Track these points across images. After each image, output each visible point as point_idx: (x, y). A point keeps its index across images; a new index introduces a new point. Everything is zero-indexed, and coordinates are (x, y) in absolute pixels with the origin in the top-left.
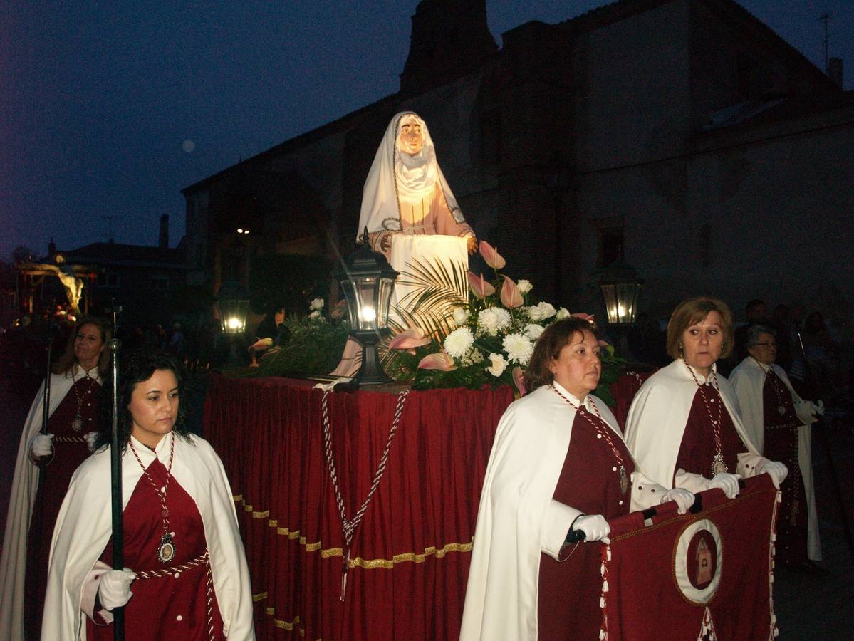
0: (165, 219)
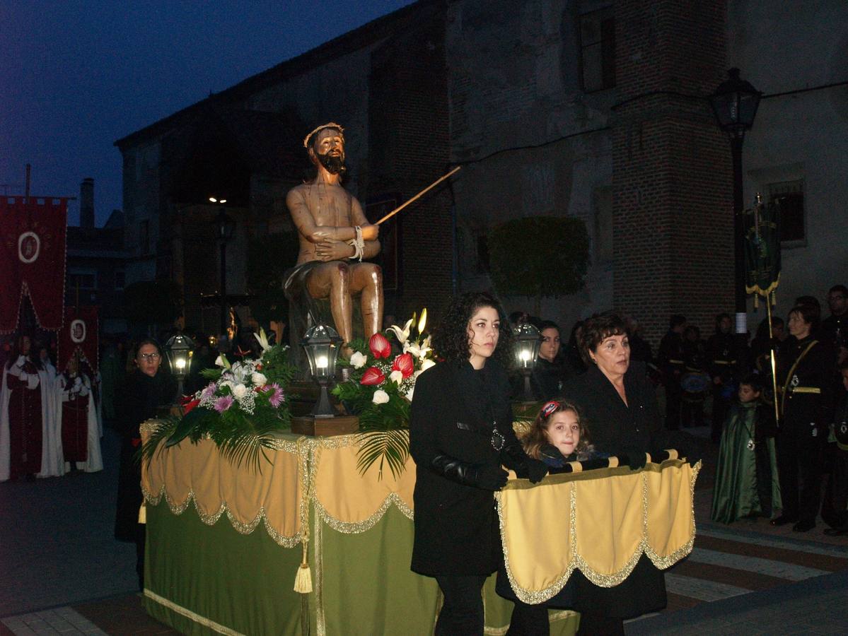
0: (88, 185)
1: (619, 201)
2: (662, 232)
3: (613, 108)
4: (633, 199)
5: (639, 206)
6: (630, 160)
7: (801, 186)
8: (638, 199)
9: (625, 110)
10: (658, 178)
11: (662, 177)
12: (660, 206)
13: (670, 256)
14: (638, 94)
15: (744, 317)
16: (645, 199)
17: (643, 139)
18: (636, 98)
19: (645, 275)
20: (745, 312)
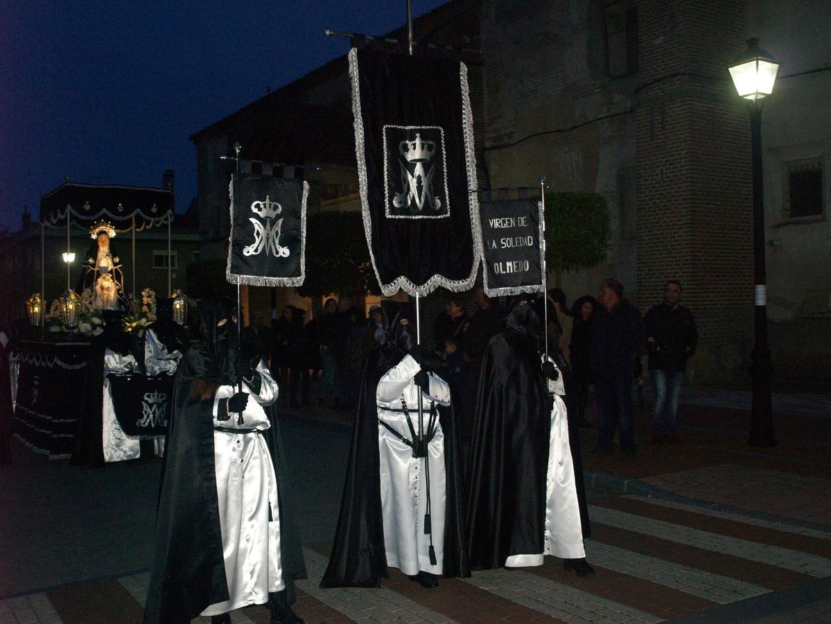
0: (169, 175)
1: (642, 179)
2: (684, 208)
3: (637, 91)
4: (656, 177)
5: (662, 184)
6: (652, 140)
7: (820, 164)
8: (660, 176)
9: (647, 92)
10: (680, 156)
11: (683, 155)
12: (682, 183)
13: (691, 231)
14: (660, 76)
15: (764, 289)
16: (667, 177)
17: (665, 120)
18: (657, 81)
19: (667, 250)
20: (764, 284)
